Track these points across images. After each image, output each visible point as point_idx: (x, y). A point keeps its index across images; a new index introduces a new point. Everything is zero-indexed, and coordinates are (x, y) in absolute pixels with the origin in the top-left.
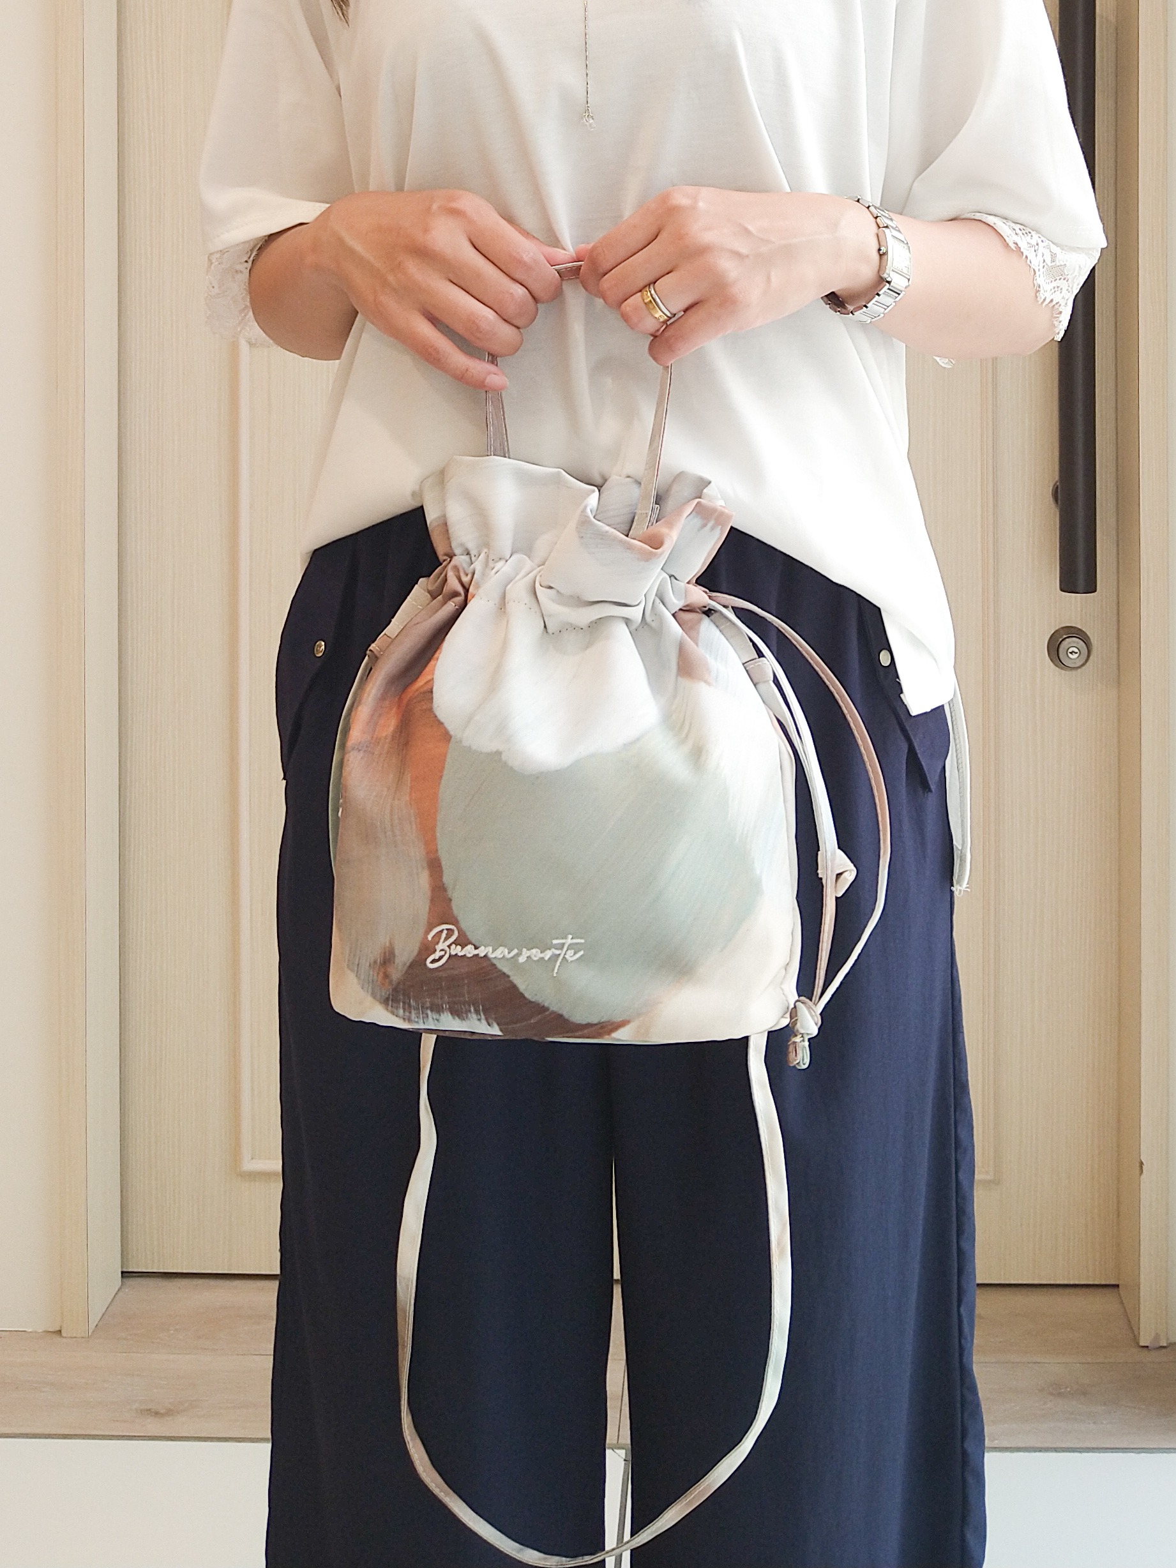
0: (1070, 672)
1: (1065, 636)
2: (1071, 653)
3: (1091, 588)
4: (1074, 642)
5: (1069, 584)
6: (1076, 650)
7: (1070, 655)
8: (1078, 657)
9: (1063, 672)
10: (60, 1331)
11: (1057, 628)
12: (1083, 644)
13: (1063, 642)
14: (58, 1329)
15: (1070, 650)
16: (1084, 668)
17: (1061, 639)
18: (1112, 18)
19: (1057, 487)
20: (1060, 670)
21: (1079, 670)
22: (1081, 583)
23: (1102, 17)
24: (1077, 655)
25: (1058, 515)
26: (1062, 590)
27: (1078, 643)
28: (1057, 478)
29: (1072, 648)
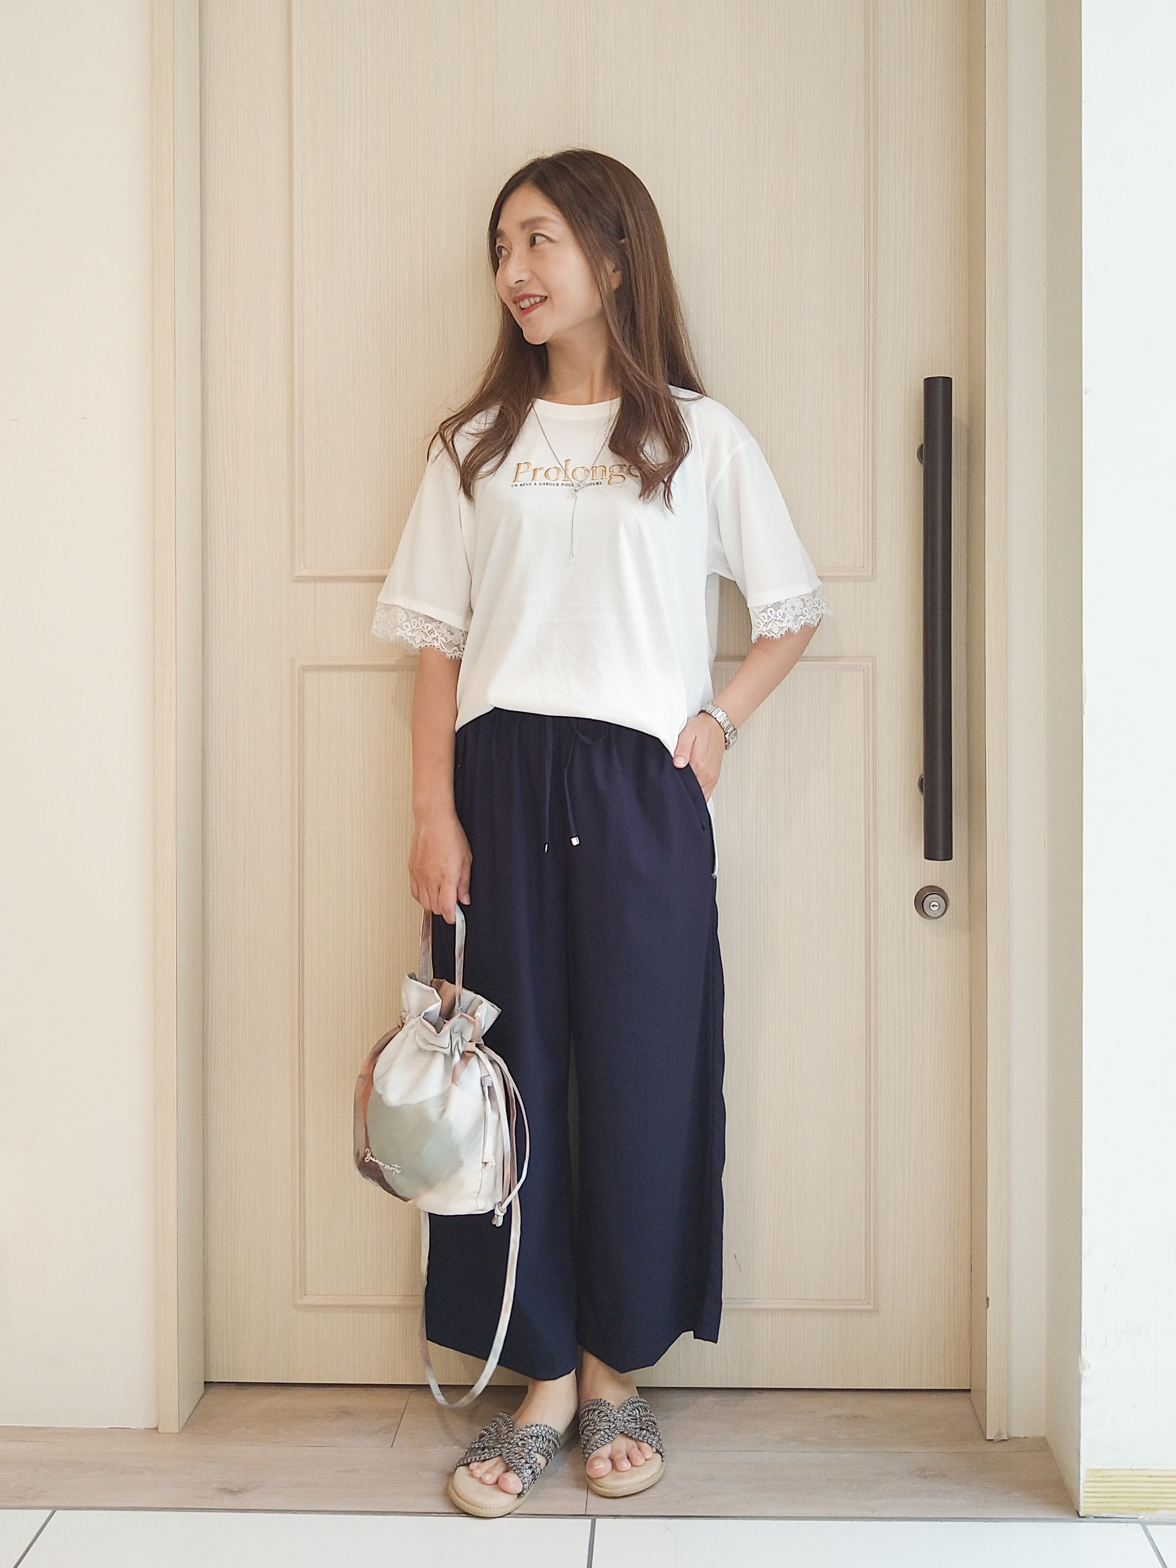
0: (930, 921)
1: (928, 893)
2: (933, 906)
3: (948, 856)
4: (935, 898)
5: (930, 854)
6: (937, 904)
7: (932, 908)
8: (938, 909)
9: (927, 920)
10: (157, 1428)
11: (922, 887)
12: (943, 901)
13: (927, 898)
14: (155, 1426)
15: (932, 904)
16: (942, 917)
17: (925, 896)
18: (965, 421)
19: (922, 779)
20: (924, 919)
21: (939, 919)
22: (940, 852)
23: (956, 418)
24: (937, 908)
25: (923, 800)
26: (925, 858)
27: (938, 898)
28: (922, 772)
29: (934, 903)
